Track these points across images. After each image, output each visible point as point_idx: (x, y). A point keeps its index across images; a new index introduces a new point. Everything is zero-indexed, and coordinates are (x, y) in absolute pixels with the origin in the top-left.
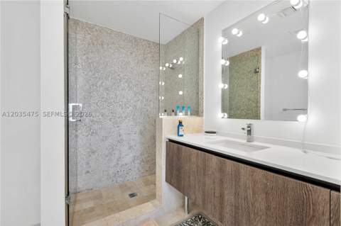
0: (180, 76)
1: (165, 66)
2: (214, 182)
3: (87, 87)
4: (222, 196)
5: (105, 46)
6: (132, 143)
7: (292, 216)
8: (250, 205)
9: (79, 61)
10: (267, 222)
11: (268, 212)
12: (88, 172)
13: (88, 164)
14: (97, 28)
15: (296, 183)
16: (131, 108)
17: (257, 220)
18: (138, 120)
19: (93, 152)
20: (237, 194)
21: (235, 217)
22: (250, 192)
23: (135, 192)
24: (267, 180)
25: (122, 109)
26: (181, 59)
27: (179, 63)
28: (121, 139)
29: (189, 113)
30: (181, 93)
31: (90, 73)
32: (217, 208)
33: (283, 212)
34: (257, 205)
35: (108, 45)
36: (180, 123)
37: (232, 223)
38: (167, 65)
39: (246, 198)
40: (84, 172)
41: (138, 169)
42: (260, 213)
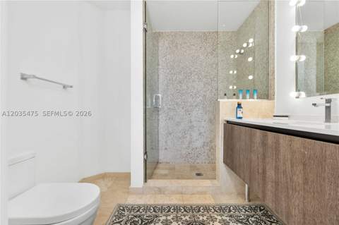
0: (250, 59)
1: (236, 53)
2: (258, 157)
3: (166, 82)
4: (264, 172)
5: (179, 47)
6: (202, 131)
7: (330, 188)
8: (289, 180)
9: (160, 62)
10: (304, 198)
11: (306, 187)
12: (166, 149)
13: (166, 142)
14: (173, 34)
15: (336, 147)
16: (201, 98)
17: (295, 196)
18: (208, 109)
19: (170, 134)
20: (277, 168)
21: (275, 195)
22: (288, 164)
23: (203, 173)
24: (305, 148)
25: (193, 98)
26: (251, 40)
27: (251, 45)
28: (193, 126)
29: (255, 97)
30: (251, 77)
31: (168, 71)
32: (261, 186)
33: (321, 186)
34: (295, 178)
35: (181, 45)
36: (239, 106)
37: (273, 201)
38: (238, 51)
39: (285, 172)
40: (164, 148)
41: (207, 154)
42: (298, 189)
